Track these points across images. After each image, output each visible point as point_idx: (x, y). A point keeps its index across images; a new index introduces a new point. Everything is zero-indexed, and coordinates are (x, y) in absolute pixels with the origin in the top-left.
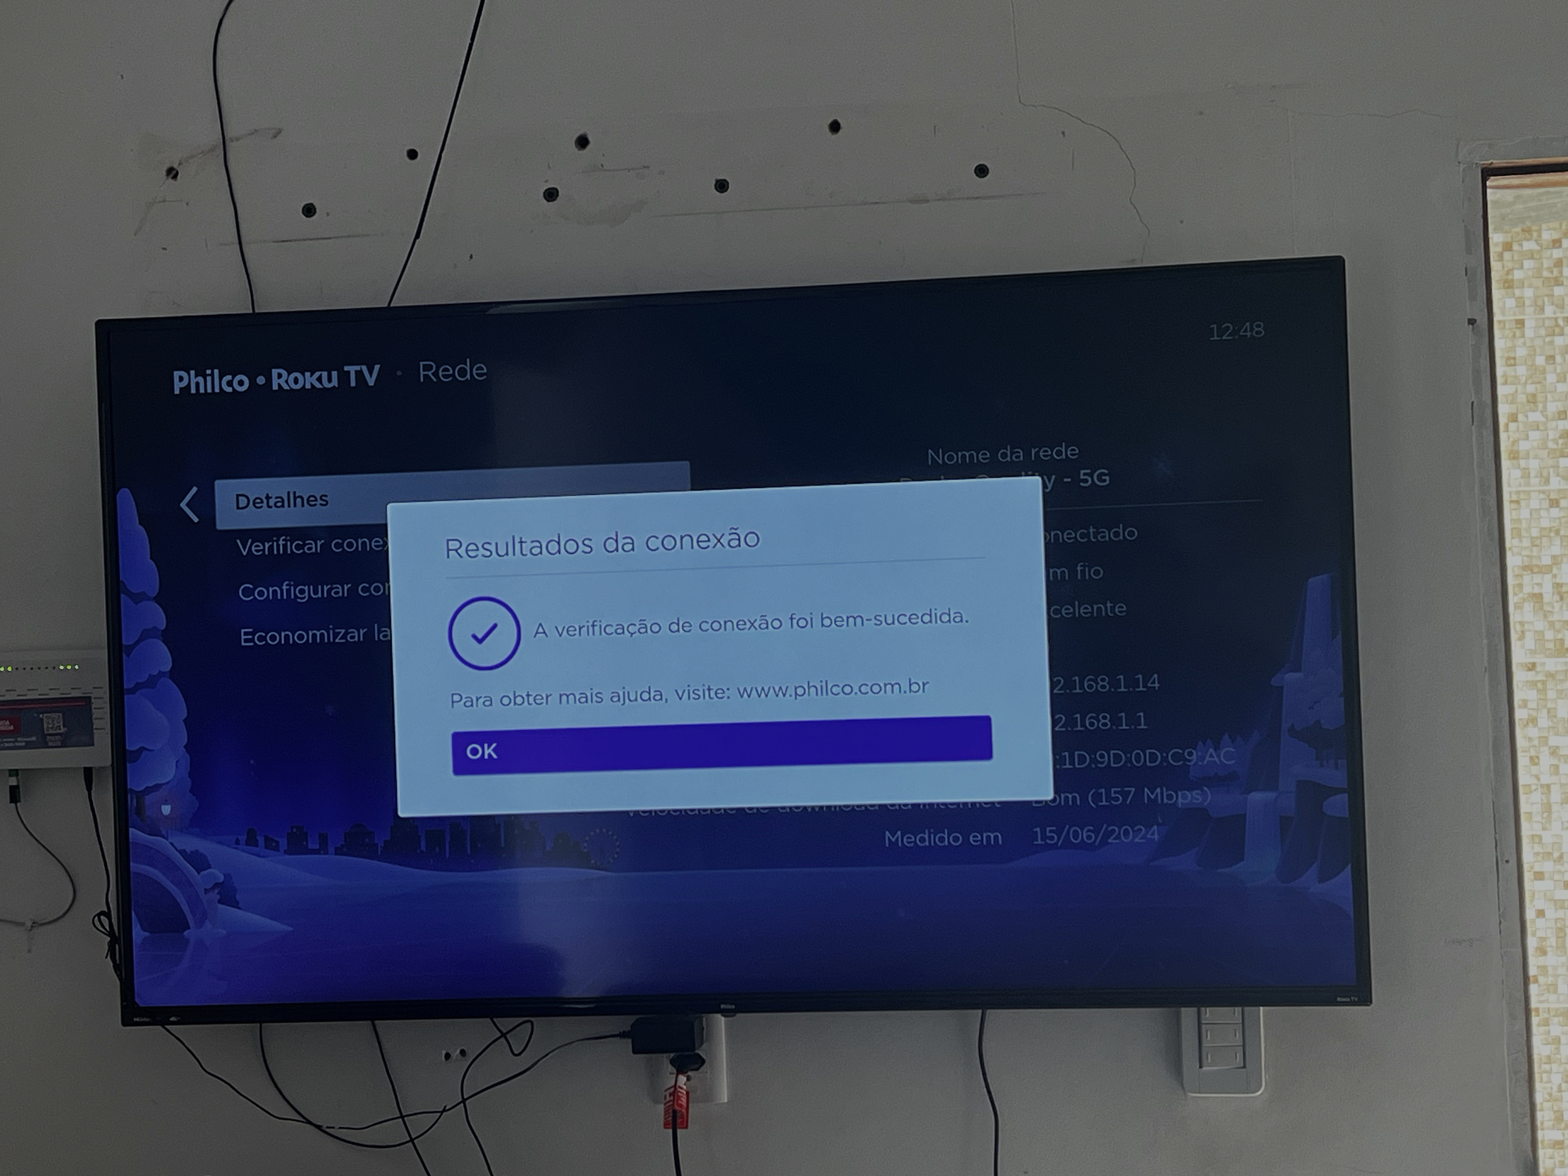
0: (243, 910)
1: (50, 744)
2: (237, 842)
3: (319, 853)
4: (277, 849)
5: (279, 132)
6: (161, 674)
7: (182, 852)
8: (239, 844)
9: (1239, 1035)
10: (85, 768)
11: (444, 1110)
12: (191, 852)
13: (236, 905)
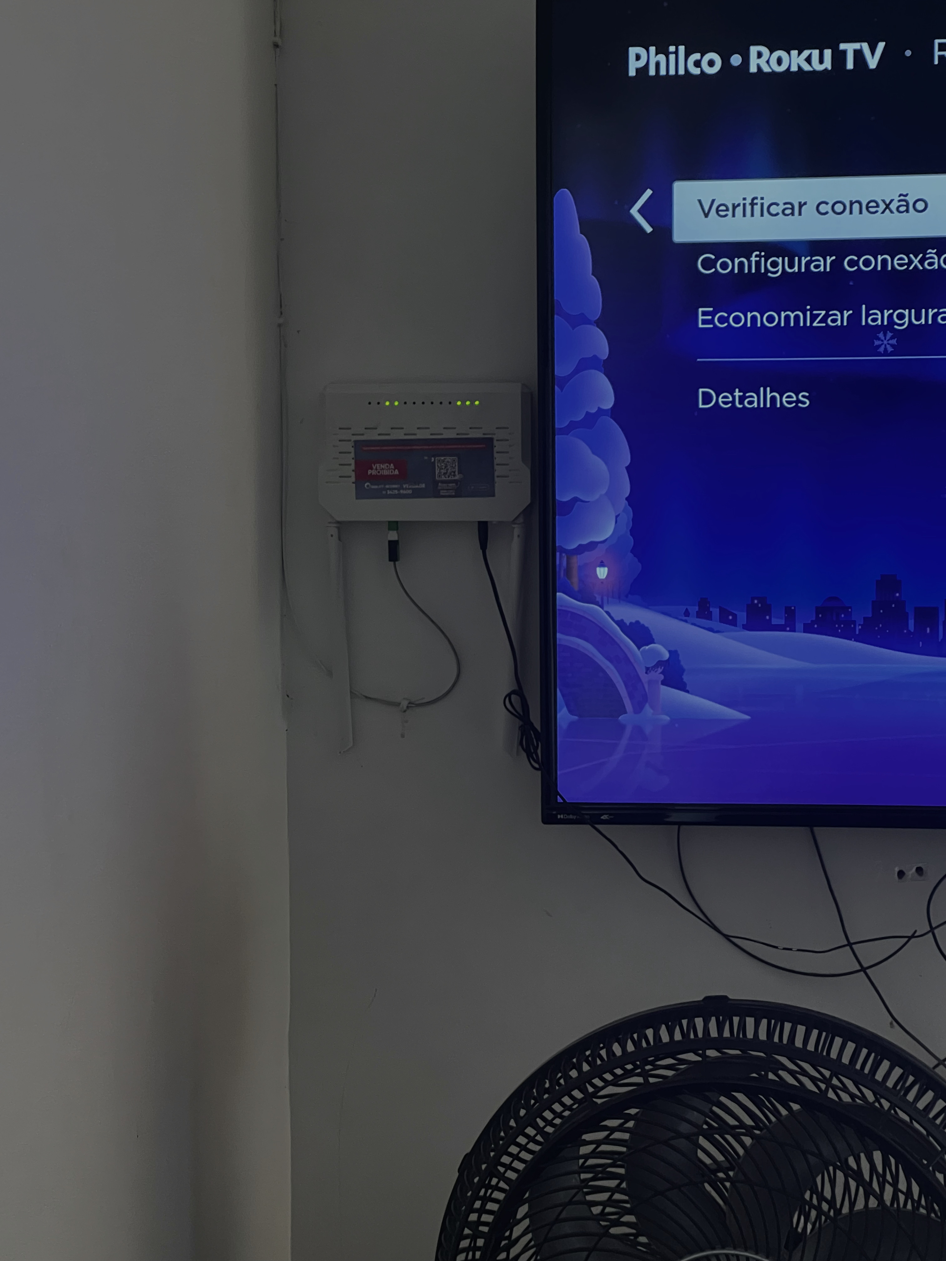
0: (691, 694)
1: (442, 493)
2: (687, 614)
3: (784, 630)
4: (734, 623)
6: (601, 411)
7: (620, 623)
8: (688, 616)
10: (479, 522)
11: (913, 936)
12: (631, 623)
13: (682, 687)
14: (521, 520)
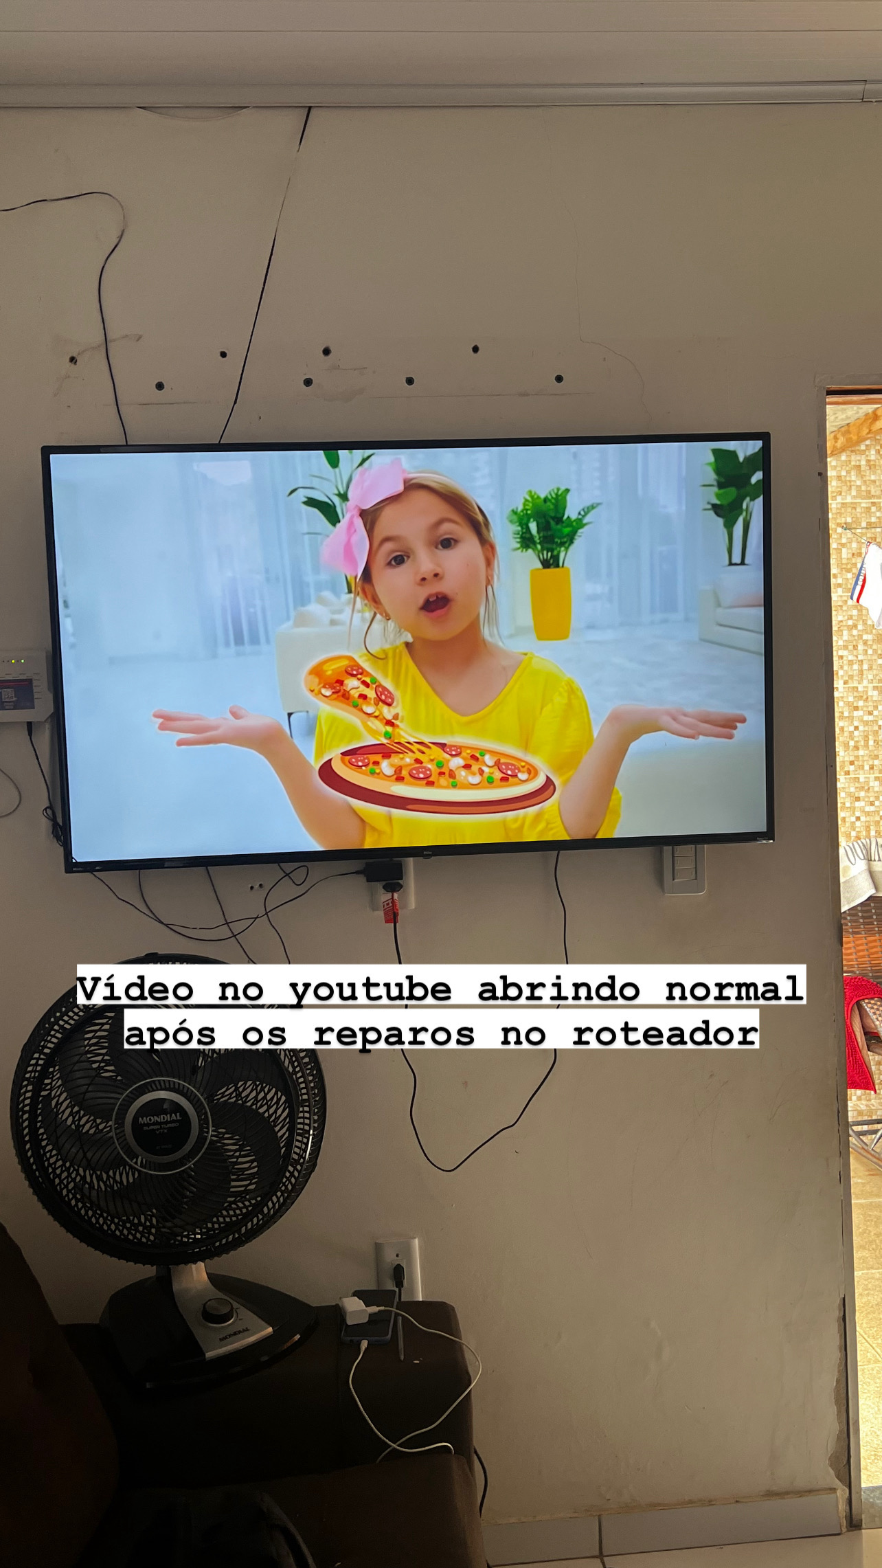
1: (7, 707)
5: (140, 338)
9: (694, 863)
10: (28, 722)
11: (257, 917)
14: (49, 720)
